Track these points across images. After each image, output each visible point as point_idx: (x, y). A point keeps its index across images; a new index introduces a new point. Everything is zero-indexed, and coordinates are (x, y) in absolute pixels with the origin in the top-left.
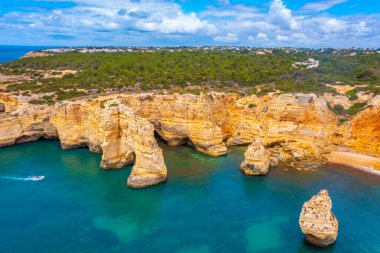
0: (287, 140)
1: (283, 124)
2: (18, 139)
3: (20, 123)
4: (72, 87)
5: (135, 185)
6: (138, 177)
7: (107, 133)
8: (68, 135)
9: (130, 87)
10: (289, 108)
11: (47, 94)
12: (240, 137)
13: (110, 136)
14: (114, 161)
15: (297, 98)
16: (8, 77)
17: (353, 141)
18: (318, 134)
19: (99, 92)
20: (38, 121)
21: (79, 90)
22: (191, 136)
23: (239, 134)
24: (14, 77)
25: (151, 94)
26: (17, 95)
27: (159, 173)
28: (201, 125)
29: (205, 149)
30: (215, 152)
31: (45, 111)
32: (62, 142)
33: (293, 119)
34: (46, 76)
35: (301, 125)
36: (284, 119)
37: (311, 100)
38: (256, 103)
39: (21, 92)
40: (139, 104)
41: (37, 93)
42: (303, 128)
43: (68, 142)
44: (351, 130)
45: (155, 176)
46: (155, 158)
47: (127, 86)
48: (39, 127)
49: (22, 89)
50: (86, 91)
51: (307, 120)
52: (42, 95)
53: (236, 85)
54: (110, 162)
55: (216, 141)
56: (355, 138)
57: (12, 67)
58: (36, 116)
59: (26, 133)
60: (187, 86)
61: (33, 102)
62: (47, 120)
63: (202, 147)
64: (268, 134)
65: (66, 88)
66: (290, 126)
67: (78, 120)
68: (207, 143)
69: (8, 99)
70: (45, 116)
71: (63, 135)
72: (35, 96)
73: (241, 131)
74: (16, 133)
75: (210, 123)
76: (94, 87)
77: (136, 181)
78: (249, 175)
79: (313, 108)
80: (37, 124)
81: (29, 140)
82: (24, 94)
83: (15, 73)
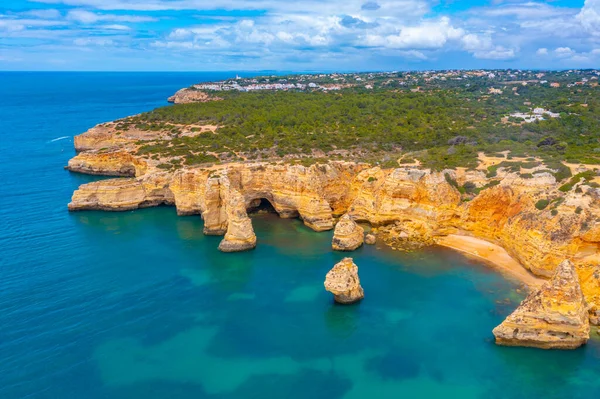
0: (401, 218)
1: (397, 200)
2: (141, 203)
3: (144, 189)
4: (202, 149)
5: (223, 249)
6: (228, 243)
7: (208, 202)
8: (183, 202)
9: (264, 151)
10: (401, 185)
11: (176, 158)
12: (354, 213)
13: (210, 205)
14: (215, 228)
15: (409, 173)
16: (145, 133)
17: (471, 224)
18: (429, 214)
19: (229, 156)
20: (159, 187)
21: (209, 153)
22: (299, 209)
23: (353, 210)
24: (152, 133)
25: (263, 164)
26: (147, 158)
27: (245, 240)
28: (308, 198)
29: (310, 223)
30: (317, 226)
31: (165, 177)
32: (178, 208)
33: (407, 197)
34: (185, 133)
35: (414, 204)
36: (398, 195)
37: (422, 177)
38: (377, 176)
39: (151, 155)
40: (250, 174)
41: (166, 156)
42: (417, 206)
43: (182, 209)
44: (468, 211)
45: (242, 242)
46: (242, 226)
47: (261, 149)
48: (160, 193)
49: (152, 152)
50: (216, 155)
51: (419, 199)
52: (170, 159)
53: (399, 149)
54: (211, 229)
55: (323, 216)
56: (474, 221)
57: (151, 121)
58: (157, 182)
59: (149, 199)
60: (332, 149)
61: (161, 166)
62: (166, 186)
63: (308, 221)
64: (380, 211)
65: (197, 150)
66: (404, 204)
67: (192, 188)
68: (312, 217)
69: (138, 163)
70: (165, 183)
71: (179, 202)
72: (163, 160)
73: (356, 207)
74: (140, 198)
75: (317, 198)
76: (226, 150)
77: (225, 245)
78: (335, 250)
79: (424, 186)
80: (158, 190)
81: (150, 205)
82: (153, 158)
83: (154, 128)
